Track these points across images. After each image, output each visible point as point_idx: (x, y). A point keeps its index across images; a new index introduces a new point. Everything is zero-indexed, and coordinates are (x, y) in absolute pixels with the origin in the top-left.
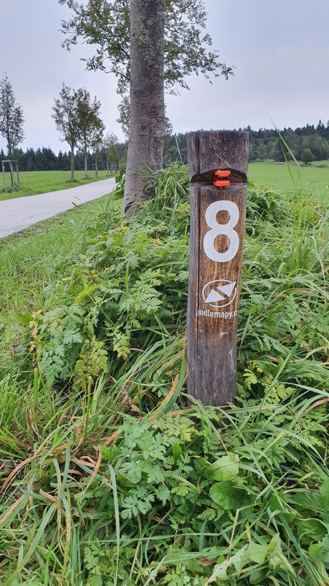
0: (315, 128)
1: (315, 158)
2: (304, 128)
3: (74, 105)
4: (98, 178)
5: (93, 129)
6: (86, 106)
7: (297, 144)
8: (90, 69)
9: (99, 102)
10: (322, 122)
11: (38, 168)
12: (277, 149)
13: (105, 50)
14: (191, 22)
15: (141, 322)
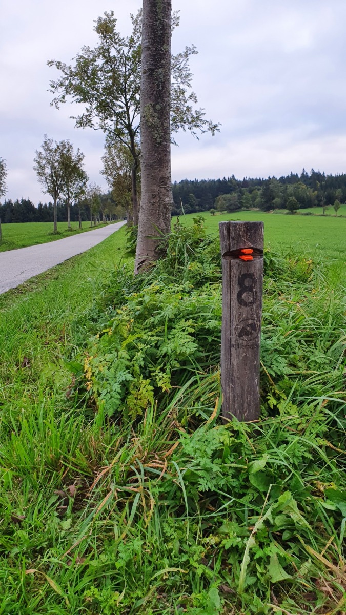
0: (299, 176)
1: (301, 206)
2: (288, 176)
3: (57, 157)
4: (81, 230)
5: (76, 180)
6: (70, 158)
7: (281, 192)
8: (79, 127)
9: (82, 154)
10: (306, 171)
11: (17, 220)
12: (262, 198)
13: (94, 109)
14: (177, 82)
15: (180, 362)
